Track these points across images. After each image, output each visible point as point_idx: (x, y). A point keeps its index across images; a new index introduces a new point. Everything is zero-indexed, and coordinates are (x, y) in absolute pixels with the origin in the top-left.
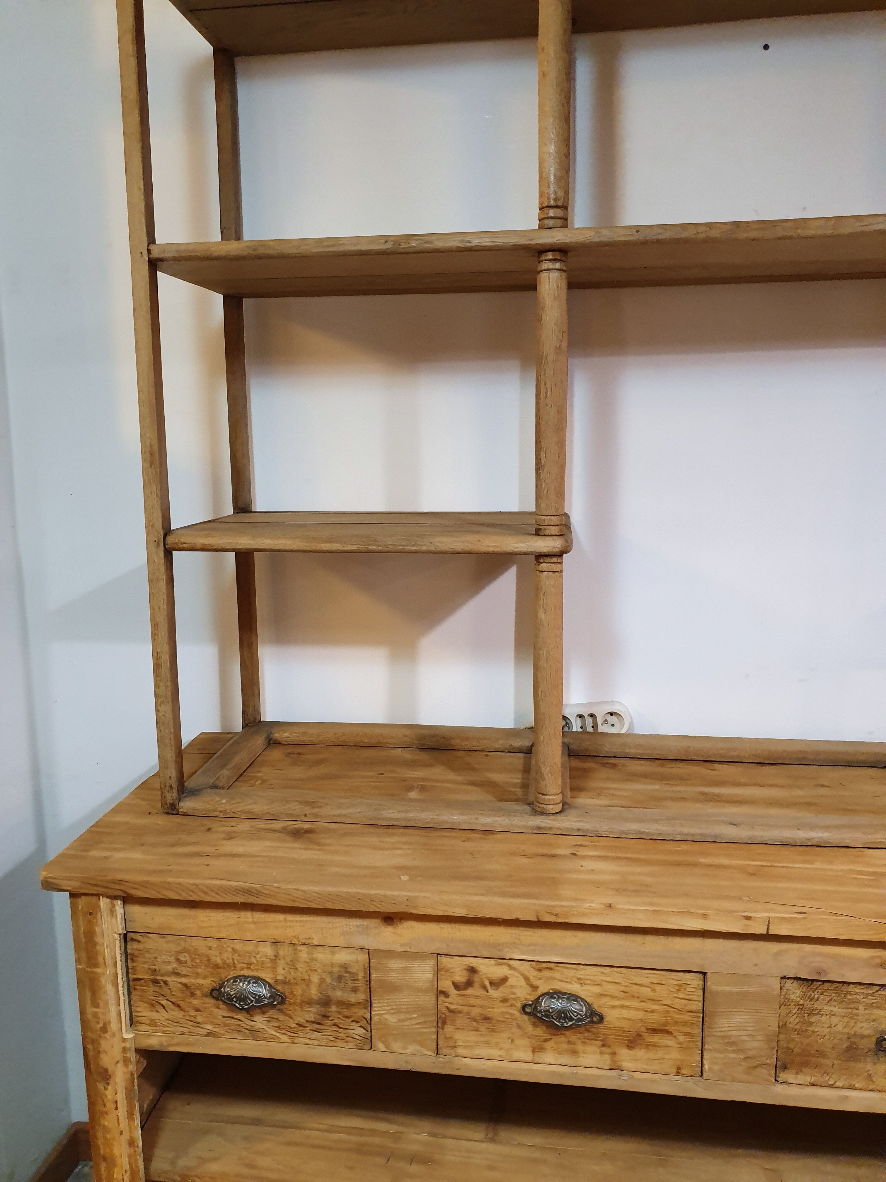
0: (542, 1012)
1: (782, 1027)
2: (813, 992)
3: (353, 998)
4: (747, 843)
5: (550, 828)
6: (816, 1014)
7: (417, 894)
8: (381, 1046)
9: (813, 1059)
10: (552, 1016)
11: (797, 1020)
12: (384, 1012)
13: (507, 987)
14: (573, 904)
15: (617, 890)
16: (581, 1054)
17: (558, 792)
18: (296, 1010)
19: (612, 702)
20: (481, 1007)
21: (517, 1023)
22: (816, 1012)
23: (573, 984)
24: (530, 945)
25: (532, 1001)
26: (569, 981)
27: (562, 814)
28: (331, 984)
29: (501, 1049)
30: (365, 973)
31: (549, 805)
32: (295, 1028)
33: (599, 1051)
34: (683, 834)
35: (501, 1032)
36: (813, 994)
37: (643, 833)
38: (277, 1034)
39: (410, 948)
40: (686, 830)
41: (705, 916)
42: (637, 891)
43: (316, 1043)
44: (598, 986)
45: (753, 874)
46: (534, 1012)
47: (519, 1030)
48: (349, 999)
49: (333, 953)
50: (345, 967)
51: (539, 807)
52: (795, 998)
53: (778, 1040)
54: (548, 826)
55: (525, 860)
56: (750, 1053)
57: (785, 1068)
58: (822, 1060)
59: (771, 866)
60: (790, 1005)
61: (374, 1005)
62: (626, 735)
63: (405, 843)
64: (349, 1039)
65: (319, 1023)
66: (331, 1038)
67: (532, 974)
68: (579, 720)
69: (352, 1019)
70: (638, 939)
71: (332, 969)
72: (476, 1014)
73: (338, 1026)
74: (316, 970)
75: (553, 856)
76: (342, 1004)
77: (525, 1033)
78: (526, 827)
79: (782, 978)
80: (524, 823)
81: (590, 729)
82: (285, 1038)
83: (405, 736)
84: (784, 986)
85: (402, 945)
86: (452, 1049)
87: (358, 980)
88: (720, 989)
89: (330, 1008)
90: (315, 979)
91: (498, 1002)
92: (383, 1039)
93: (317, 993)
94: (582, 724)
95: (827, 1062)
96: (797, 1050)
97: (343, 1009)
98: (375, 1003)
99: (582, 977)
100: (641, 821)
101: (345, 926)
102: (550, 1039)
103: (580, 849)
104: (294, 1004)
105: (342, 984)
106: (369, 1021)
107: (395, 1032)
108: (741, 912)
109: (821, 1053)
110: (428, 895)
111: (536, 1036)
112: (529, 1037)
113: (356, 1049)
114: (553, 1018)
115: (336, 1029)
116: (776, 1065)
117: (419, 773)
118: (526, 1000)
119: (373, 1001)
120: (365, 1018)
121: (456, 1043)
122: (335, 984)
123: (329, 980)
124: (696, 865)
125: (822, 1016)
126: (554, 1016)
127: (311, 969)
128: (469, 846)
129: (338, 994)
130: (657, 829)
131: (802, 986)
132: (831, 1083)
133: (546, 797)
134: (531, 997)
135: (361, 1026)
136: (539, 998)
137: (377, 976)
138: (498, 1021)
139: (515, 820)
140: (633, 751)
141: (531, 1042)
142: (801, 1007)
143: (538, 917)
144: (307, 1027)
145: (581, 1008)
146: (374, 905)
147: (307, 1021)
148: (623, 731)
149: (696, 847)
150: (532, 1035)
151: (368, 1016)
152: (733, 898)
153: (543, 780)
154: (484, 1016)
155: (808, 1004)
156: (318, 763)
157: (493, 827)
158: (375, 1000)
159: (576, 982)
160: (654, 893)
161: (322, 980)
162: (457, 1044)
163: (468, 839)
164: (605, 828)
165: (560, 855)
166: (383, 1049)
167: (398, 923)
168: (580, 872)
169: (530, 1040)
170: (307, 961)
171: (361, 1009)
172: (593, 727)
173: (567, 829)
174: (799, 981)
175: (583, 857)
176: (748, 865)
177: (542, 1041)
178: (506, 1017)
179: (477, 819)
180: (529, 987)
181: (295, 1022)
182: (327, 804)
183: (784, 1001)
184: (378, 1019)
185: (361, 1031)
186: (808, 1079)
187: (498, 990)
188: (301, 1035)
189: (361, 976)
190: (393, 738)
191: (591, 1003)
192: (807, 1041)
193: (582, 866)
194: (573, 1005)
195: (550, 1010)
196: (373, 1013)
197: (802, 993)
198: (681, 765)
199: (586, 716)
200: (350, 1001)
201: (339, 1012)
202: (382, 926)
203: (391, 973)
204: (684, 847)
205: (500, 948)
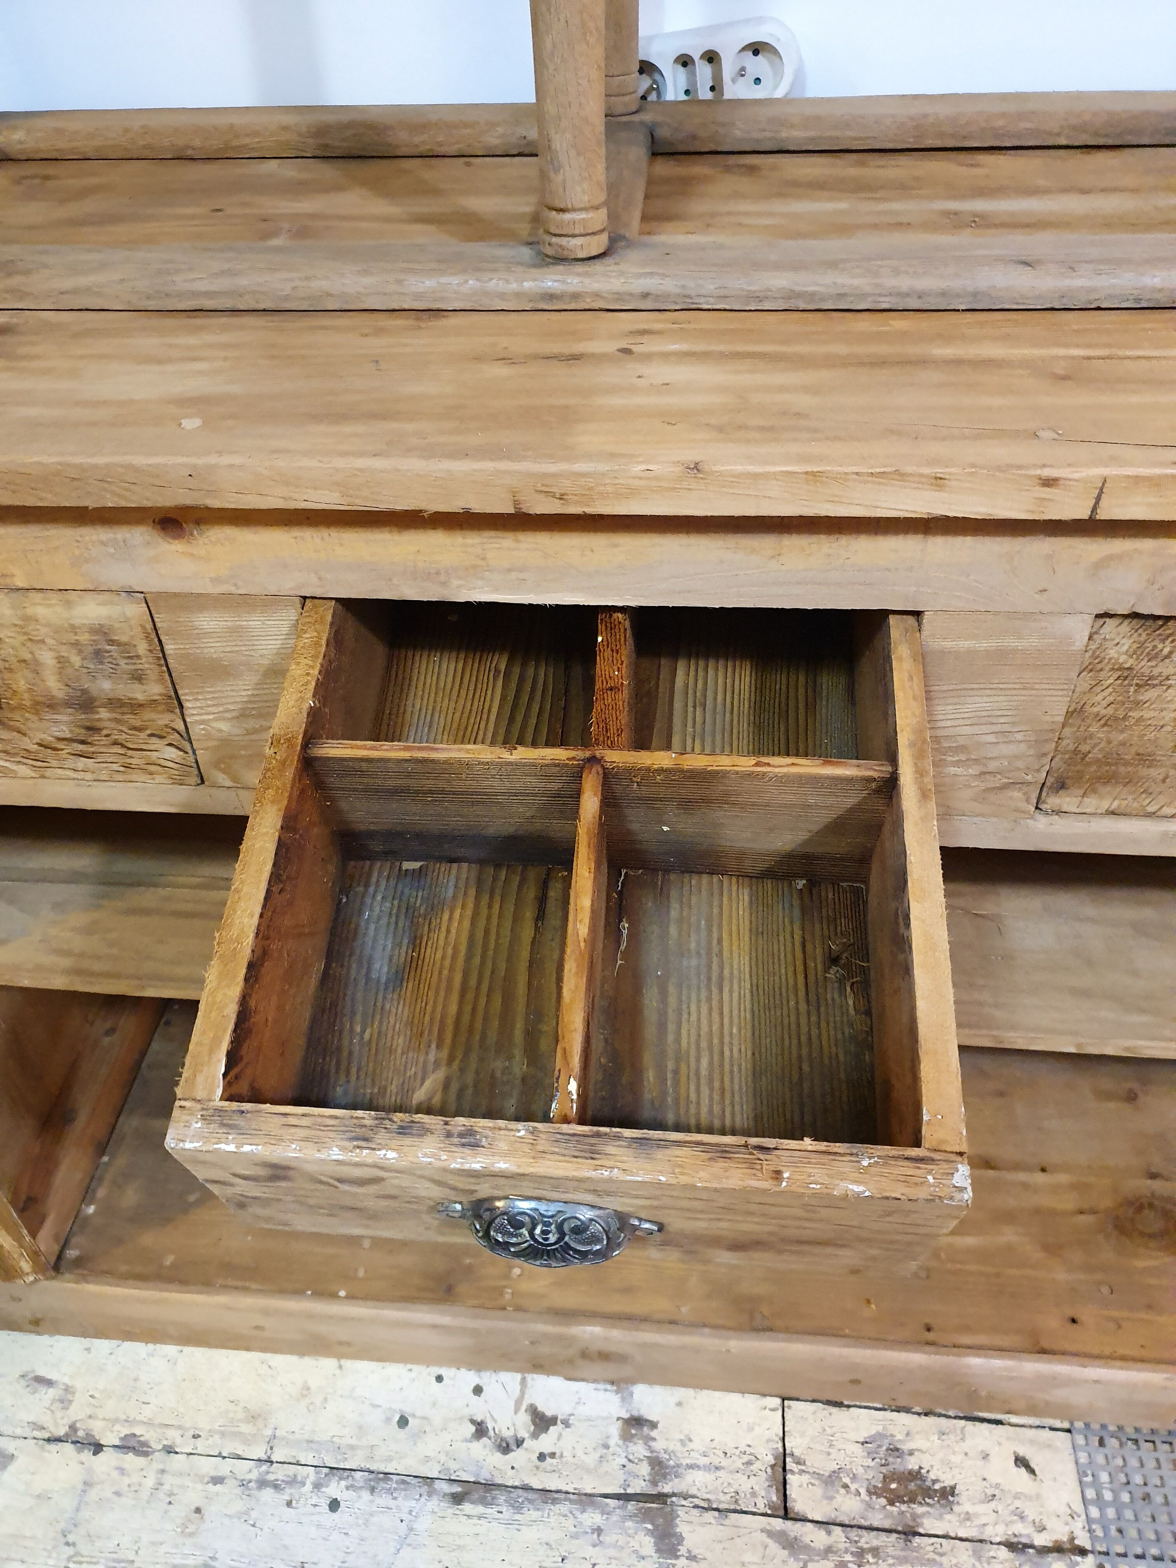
1: (1075, 713)
2: (1163, 641)
3: (139, 693)
4: (1052, 309)
5: (575, 296)
6: (1154, 686)
7: (213, 460)
8: (223, 779)
9: (1122, 770)
11: (1111, 699)
12: (211, 717)
14: (603, 467)
15: (720, 429)
17: (597, 202)
18: (27, 719)
19: (760, 20)
22: (1155, 682)
24: (509, 570)
27: (608, 260)
28: (82, 667)
30: (150, 643)
31: (574, 236)
32: (36, 752)
34: (900, 294)
36: (1160, 646)
37: (799, 295)
38: (7, 764)
39: (235, 585)
40: (905, 283)
41: (938, 481)
42: (771, 429)
43: (89, 776)
45: (1064, 378)
48: (131, 695)
49: (68, 604)
50: (102, 631)
51: (549, 244)
52: (1116, 656)
53: (1059, 739)
54: (571, 289)
55: (501, 371)
56: (992, 766)
57: (1061, 786)
58: (1144, 772)
59: (1108, 358)
60: (1101, 670)
61: (187, 705)
62: (785, 101)
63: (225, 346)
64: (152, 768)
65: (83, 742)
66: (115, 767)
68: (681, 70)
69: (149, 732)
70: (766, 543)
71: (77, 638)
73: (123, 746)
74: (43, 642)
75: (575, 358)
76: (115, 703)
78: (518, 295)
79: (1098, 616)
80: (514, 286)
81: (704, 94)
82: (23, 770)
83: (285, 128)
84: (1096, 633)
85: (216, 580)
87: (138, 657)
88: (948, 644)
89: (98, 713)
90: (47, 658)
92: (222, 766)
93: (60, 685)
94: (688, 85)
95: (1153, 772)
96: (1096, 754)
97: (123, 714)
98: (187, 700)
100: (797, 266)
101: (76, 544)
103: (645, 339)
104: (20, 707)
105: (107, 667)
106: (185, 735)
107: (243, 752)
108: (1035, 466)
109: (1145, 759)
110: (237, 460)
113: (173, 783)
115: (122, 751)
116: (1044, 784)
117: (305, 206)
119: (182, 698)
120: (174, 729)
122: (92, 666)
123: (76, 660)
124: (923, 362)
125: (1167, 689)
127: (30, 640)
128: (377, 345)
129: (105, 686)
130: (835, 284)
131: (1140, 631)
132: (1150, 809)
133: (567, 216)
135: (170, 745)
137: (177, 647)
139: (491, 279)
140: (796, 134)
142: (1125, 674)
143: (516, 503)
144: (62, 750)
146: (114, 493)
147: (59, 739)
148: (779, 93)
149: (925, 323)
151: (181, 727)
152: (1017, 435)
153: (557, 170)
155: (1144, 666)
156: (82, 194)
157: (442, 299)
158: (186, 694)
160: (815, 430)
161: (62, 661)
163: (379, 332)
164: (710, 287)
165: (593, 355)
166: (228, 783)
167: (195, 532)
168: (632, 390)
170: (16, 622)
171: (162, 712)
172: (712, 89)
173: (619, 296)
174: (1135, 621)
175: (648, 357)
176: (1056, 358)
179: (400, 282)
181: (35, 742)
182: (45, 266)
183: (1090, 664)
184: (203, 729)
185: (172, 753)
186: (1105, 805)
188: (54, 763)
189: (142, 647)
190: (256, 134)
192: (1121, 737)
193: (639, 377)
196: (188, 720)
197: (1135, 646)
198: (903, 160)
199: (696, 57)
200: (135, 699)
201: (117, 720)
202: (160, 540)
203: (206, 641)
204: (899, 323)
205: (442, 578)
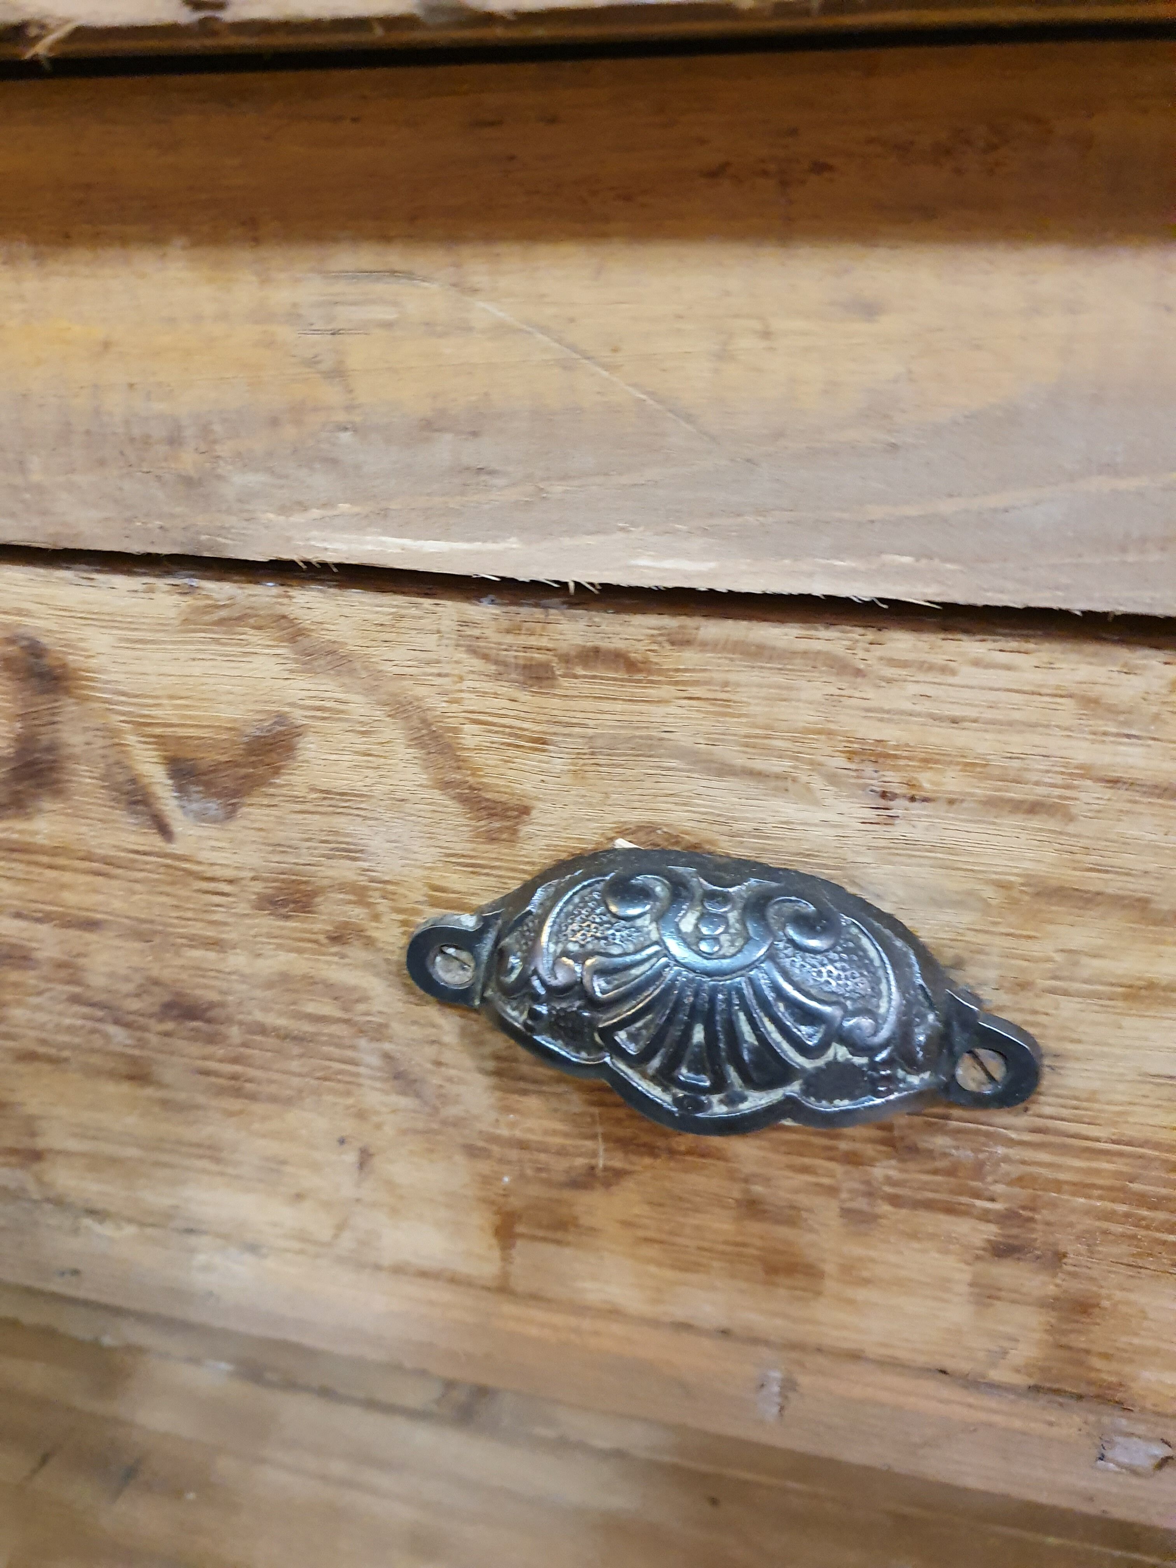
0: (536, 998)
10: (608, 1033)
13: (295, 799)
16: (830, 1285)
20: (143, 937)
21: (387, 1057)
23: (807, 796)
25: (476, 911)
26: (776, 766)
29: (299, 1197)
33: (967, 1277)
35: (288, 1102)
44: (1035, 822)
46: (489, 993)
47: (404, 1102)
67: (473, 702)
72: (112, 975)
77: (444, 1123)
86: (22, 1166)
91: (243, 908)
99: (891, 734)
102: (617, 1175)
111: (523, 1145)
112: (472, 1152)
114: (619, 1052)
118: (434, 903)
121: (33, 1134)
126: (621, 1036)
134: (475, 883)
136: (528, 890)
138: (262, 1030)
141: (486, 1180)
145: (863, 986)
150: (495, 1139)
154: (163, 996)
159: (832, 779)
162: (41, 1143)
169: (484, 1167)
177: (562, 1178)
178: (311, 1008)
180: (454, 807)
187: (233, 825)
191: (946, 956)
194: (797, 964)
195: (598, 986)
